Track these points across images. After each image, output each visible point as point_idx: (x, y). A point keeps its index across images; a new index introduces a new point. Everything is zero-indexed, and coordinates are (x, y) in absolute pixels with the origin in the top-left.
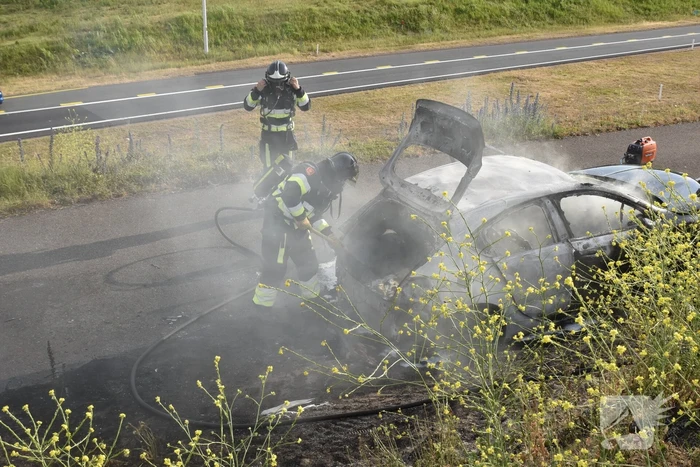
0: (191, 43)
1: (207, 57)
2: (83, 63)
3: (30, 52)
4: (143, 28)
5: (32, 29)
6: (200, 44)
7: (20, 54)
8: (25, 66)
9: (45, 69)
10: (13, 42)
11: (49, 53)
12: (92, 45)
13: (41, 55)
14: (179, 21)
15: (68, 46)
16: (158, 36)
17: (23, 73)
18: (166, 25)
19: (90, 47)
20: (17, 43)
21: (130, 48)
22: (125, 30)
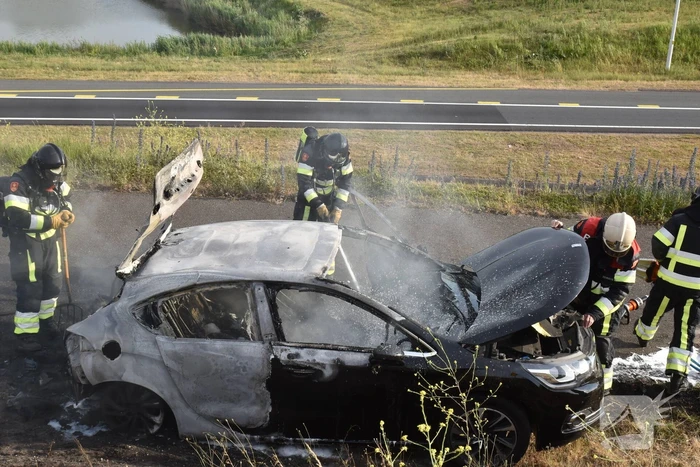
0: (655, 56)
1: (666, 73)
2: (531, 64)
3: (483, 48)
4: (606, 35)
5: (500, 25)
6: (664, 58)
7: (472, 48)
8: (474, 61)
9: (490, 66)
10: (473, 37)
11: (500, 51)
12: (546, 47)
13: (492, 52)
14: (649, 31)
15: (521, 45)
16: (621, 45)
17: (468, 67)
18: (634, 34)
19: (542, 49)
20: (475, 38)
21: (584, 55)
22: (586, 35)
